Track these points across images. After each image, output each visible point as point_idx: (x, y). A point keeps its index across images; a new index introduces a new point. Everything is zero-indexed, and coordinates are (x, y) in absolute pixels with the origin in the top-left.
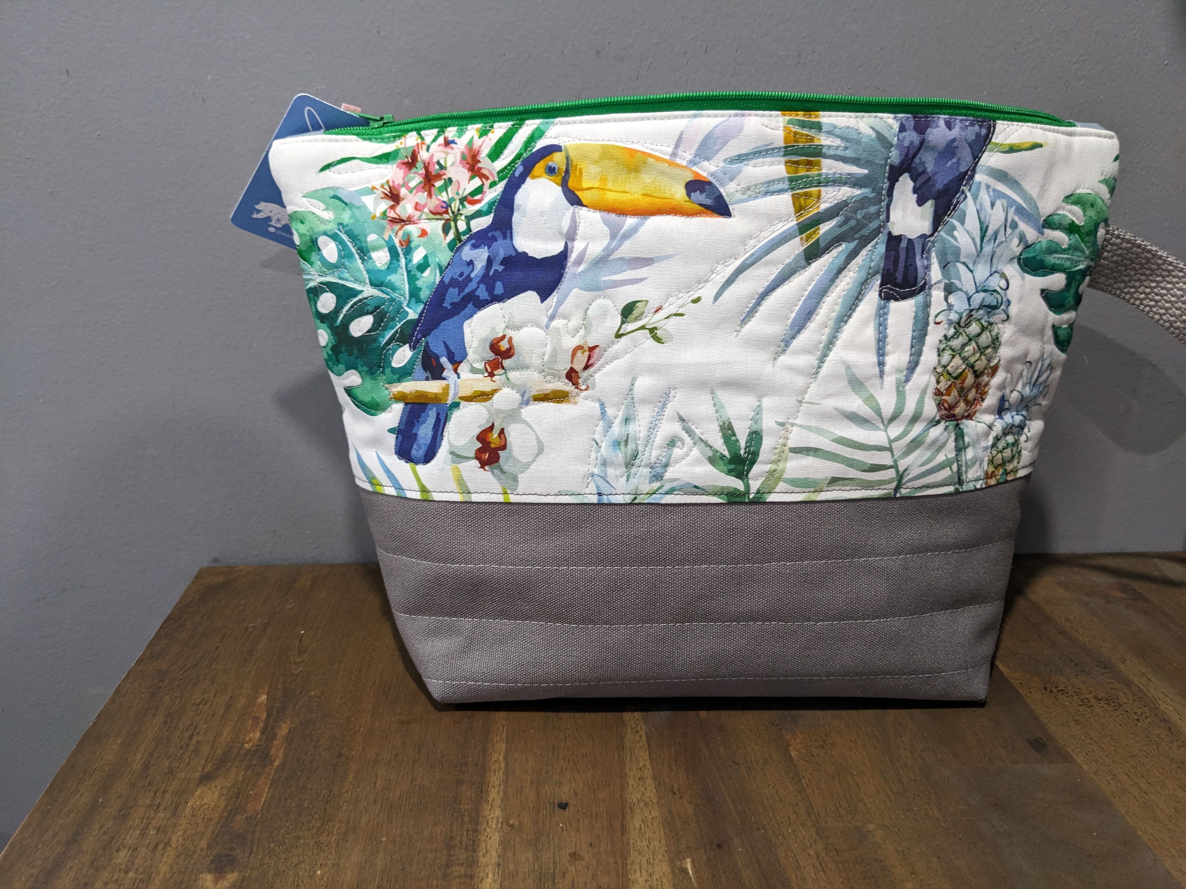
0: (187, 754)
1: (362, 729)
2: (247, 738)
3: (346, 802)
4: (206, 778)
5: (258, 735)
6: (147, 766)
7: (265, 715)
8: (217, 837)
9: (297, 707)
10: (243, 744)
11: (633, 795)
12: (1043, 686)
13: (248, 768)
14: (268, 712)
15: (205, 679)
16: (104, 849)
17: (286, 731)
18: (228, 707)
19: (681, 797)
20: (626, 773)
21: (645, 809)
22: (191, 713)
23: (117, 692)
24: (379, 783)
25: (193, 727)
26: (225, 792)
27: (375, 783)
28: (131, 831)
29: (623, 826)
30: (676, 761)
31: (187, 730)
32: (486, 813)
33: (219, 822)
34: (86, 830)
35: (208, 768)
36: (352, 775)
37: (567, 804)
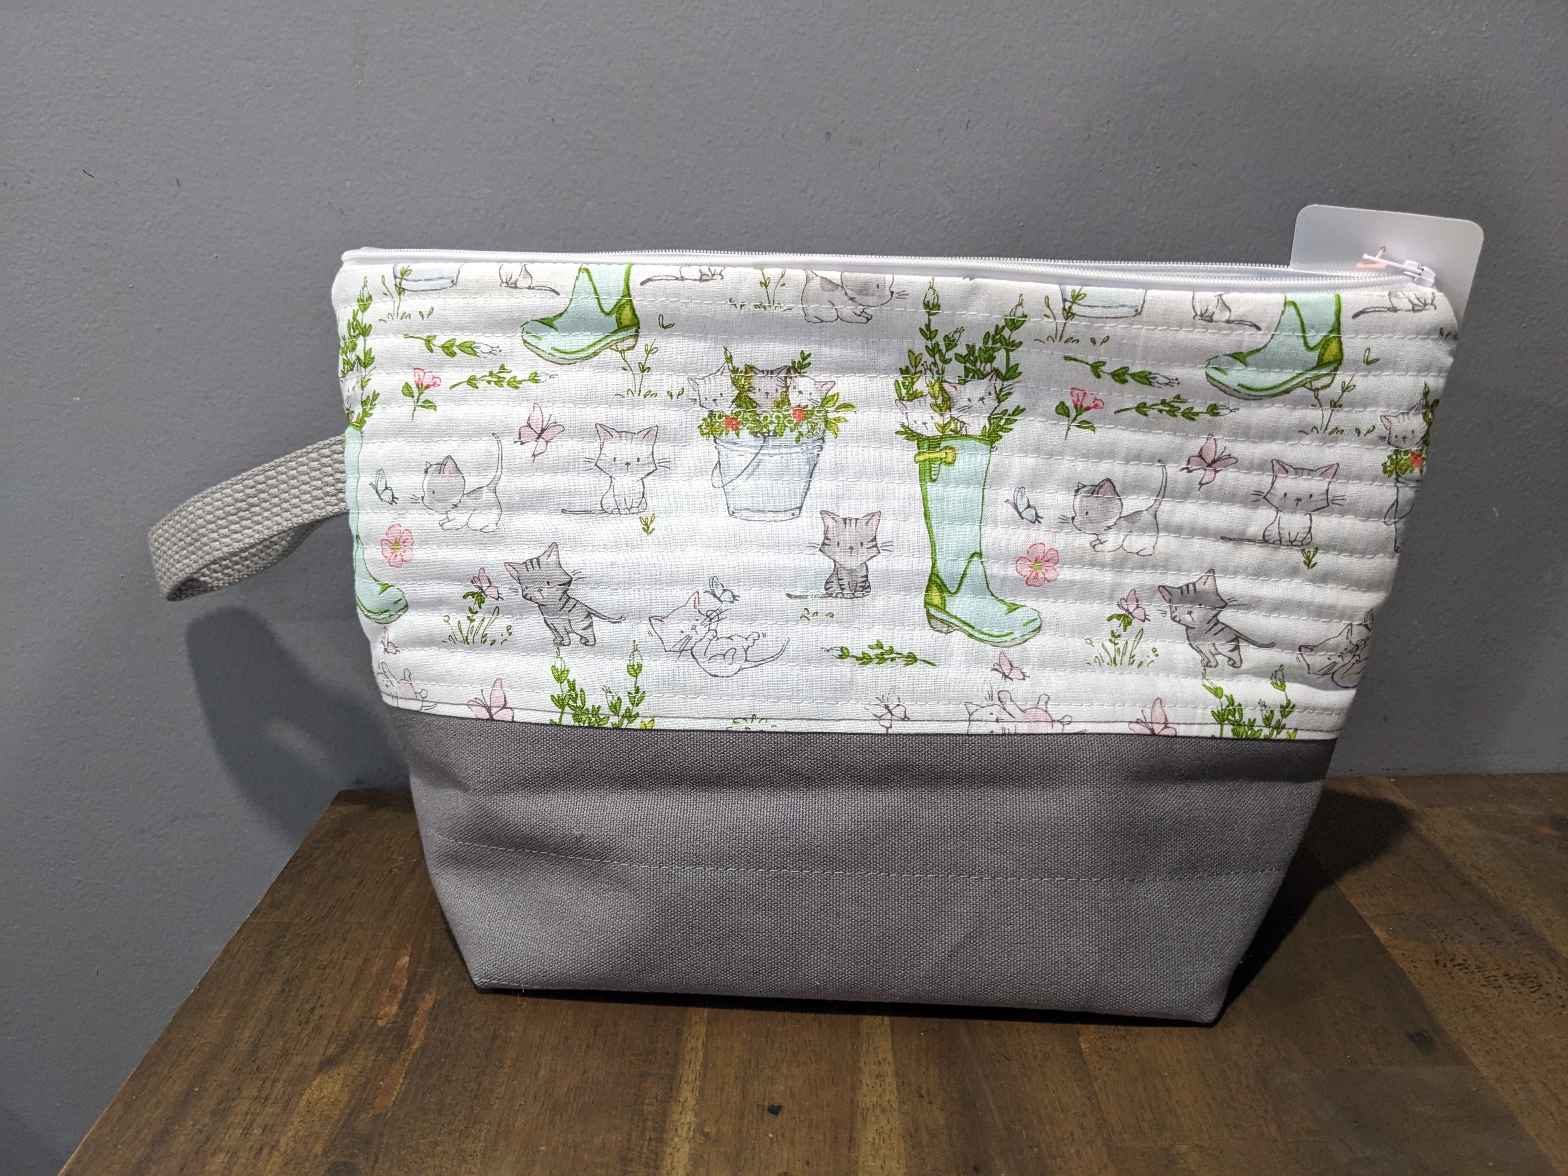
0: (307, 1032)
2: (382, 1013)
3: (497, 1098)
4: (327, 1064)
5: (395, 1008)
6: (256, 1047)
7: (405, 983)
8: (335, 1140)
9: (446, 973)
10: (375, 1021)
11: (867, 1099)
12: (1434, 958)
13: (380, 1051)
14: (409, 979)
15: (335, 936)
16: (197, 1152)
17: (431, 1005)
18: (361, 971)
19: (931, 1102)
20: (860, 1069)
21: (881, 1117)
22: (314, 980)
23: (226, 951)
24: (541, 1074)
25: (316, 997)
26: (349, 1082)
27: (537, 1074)
28: (232, 1129)
29: (851, 1140)
30: (927, 1054)
31: (308, 1002)
32: (675, 1117)
33: (339, 1121)
34: (177, 1127)
35: (331, 1051)
36: (509, 1062)
37: (780, 1107)
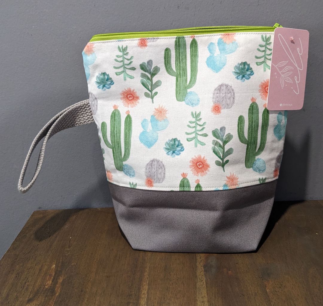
1: (91, 279)
2: (47, 283)
4: (30, 301)
5: (51, 282)
6: (8, 295)
7: (54, 274)
9: (66, 270)
10: (45, 286)
13: (46, 296)
14: (55, 272)
15: (32, 259)
17: (62, 281)
18: (40, 270)
22: (26, 273)
25: (26, 279)
27: (95, 303)
30: (218, 294)
31: (24, 280)
35: (31, 296)
36: (86, 299)
